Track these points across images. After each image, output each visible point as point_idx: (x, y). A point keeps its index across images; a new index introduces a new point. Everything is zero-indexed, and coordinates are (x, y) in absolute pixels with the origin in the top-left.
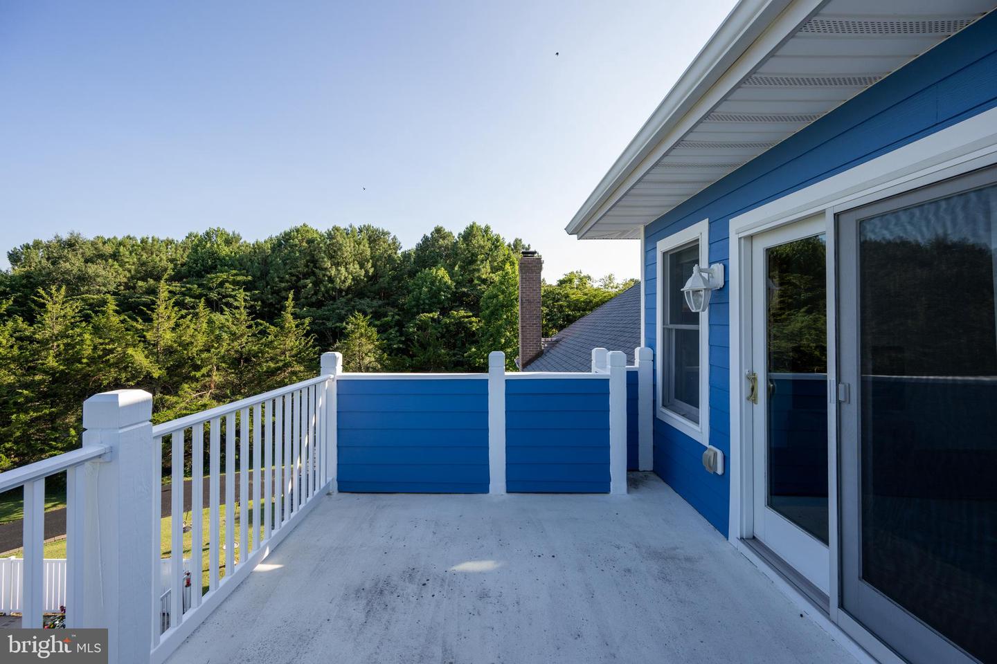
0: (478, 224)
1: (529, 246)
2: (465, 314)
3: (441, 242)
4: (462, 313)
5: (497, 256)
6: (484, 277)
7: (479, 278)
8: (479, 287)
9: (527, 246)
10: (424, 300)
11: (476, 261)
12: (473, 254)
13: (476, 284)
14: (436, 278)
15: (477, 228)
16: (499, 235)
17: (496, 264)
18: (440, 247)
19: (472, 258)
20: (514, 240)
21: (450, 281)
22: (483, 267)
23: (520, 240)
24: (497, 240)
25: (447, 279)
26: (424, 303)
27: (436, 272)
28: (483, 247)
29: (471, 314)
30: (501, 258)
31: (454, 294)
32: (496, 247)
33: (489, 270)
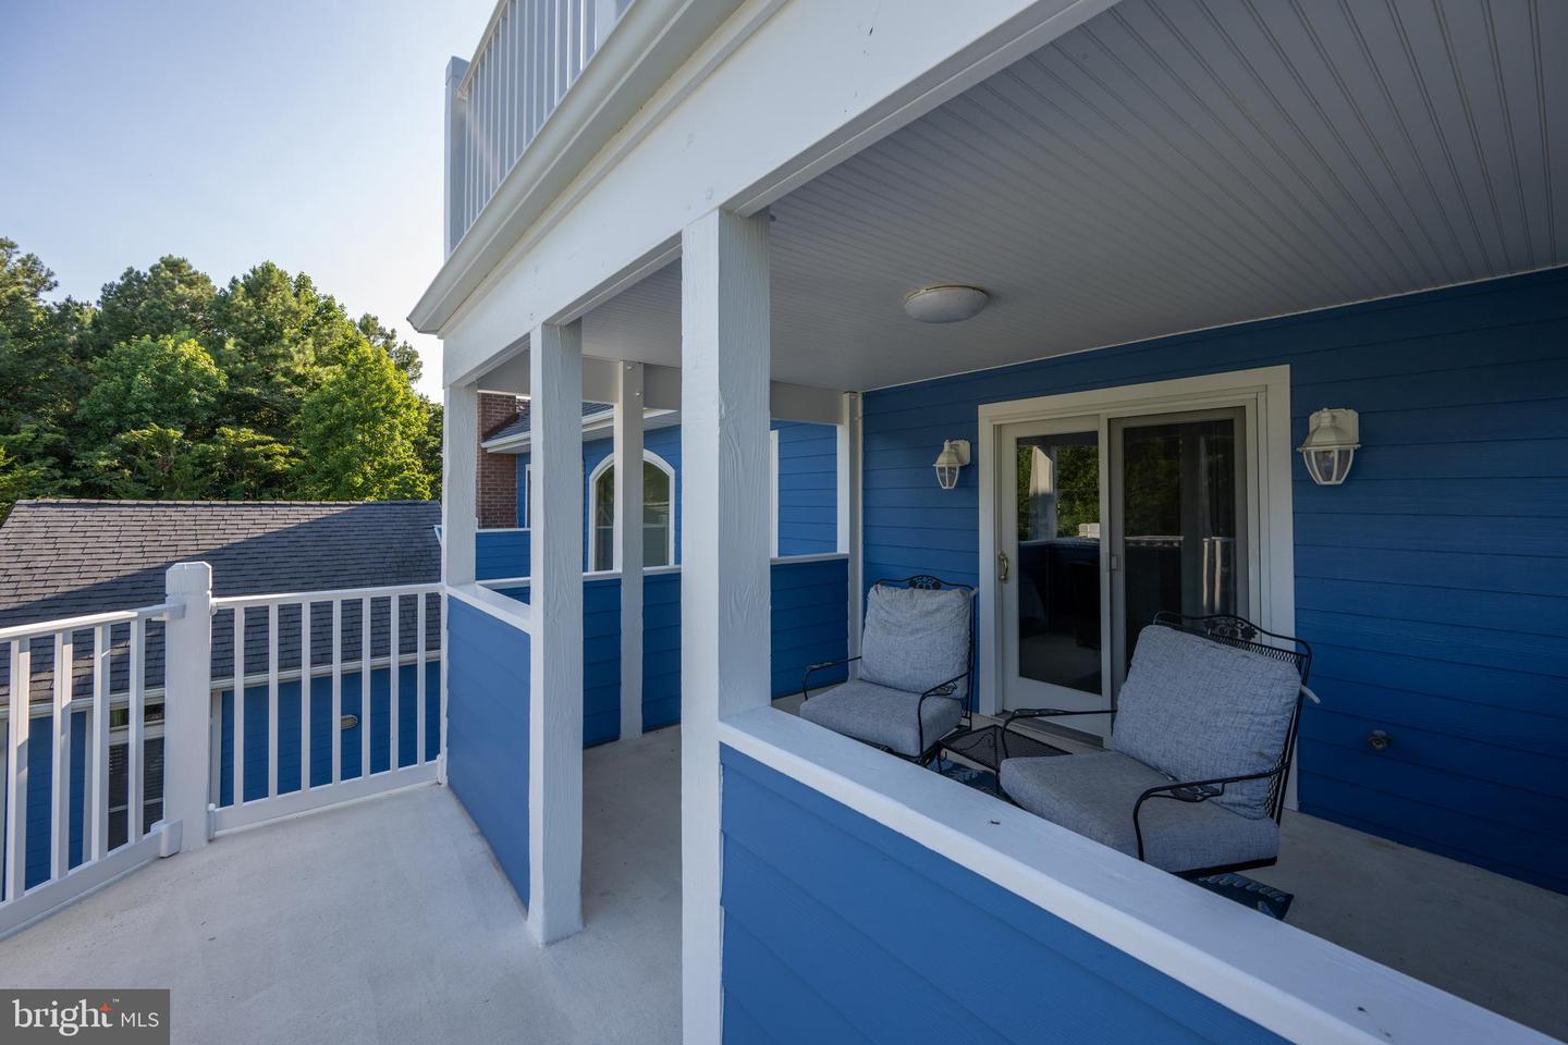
0: (280, 266)
1: (393, 331)
2: (256, 437)
3: (181, 289)
4: (248, 434)
5: (330, 335)
6: (299, 370)
7: (287, 373)
8: (287, 390)
9: (388, 331)
10: (139, 402)
11: (280, 338)
12: (270, 325)
13: (279, 384)
14: (175, 357)
15: (281, 275)
16: (331, 298)
17: (325, 350)
18: (180, 300)
19: (268, 332)
20: (361, 316)
21: (214, 371)
22: (299, 352)
23: (375, 319)
24: (329, 307)
25: (205, 361)
26: (139, 409)
27: (175, 347)
28: (296, 314)
29: (271, 439)
30: (338, 341)
31: (224, 398)
32: (328, 320)
33: (312, 359)
